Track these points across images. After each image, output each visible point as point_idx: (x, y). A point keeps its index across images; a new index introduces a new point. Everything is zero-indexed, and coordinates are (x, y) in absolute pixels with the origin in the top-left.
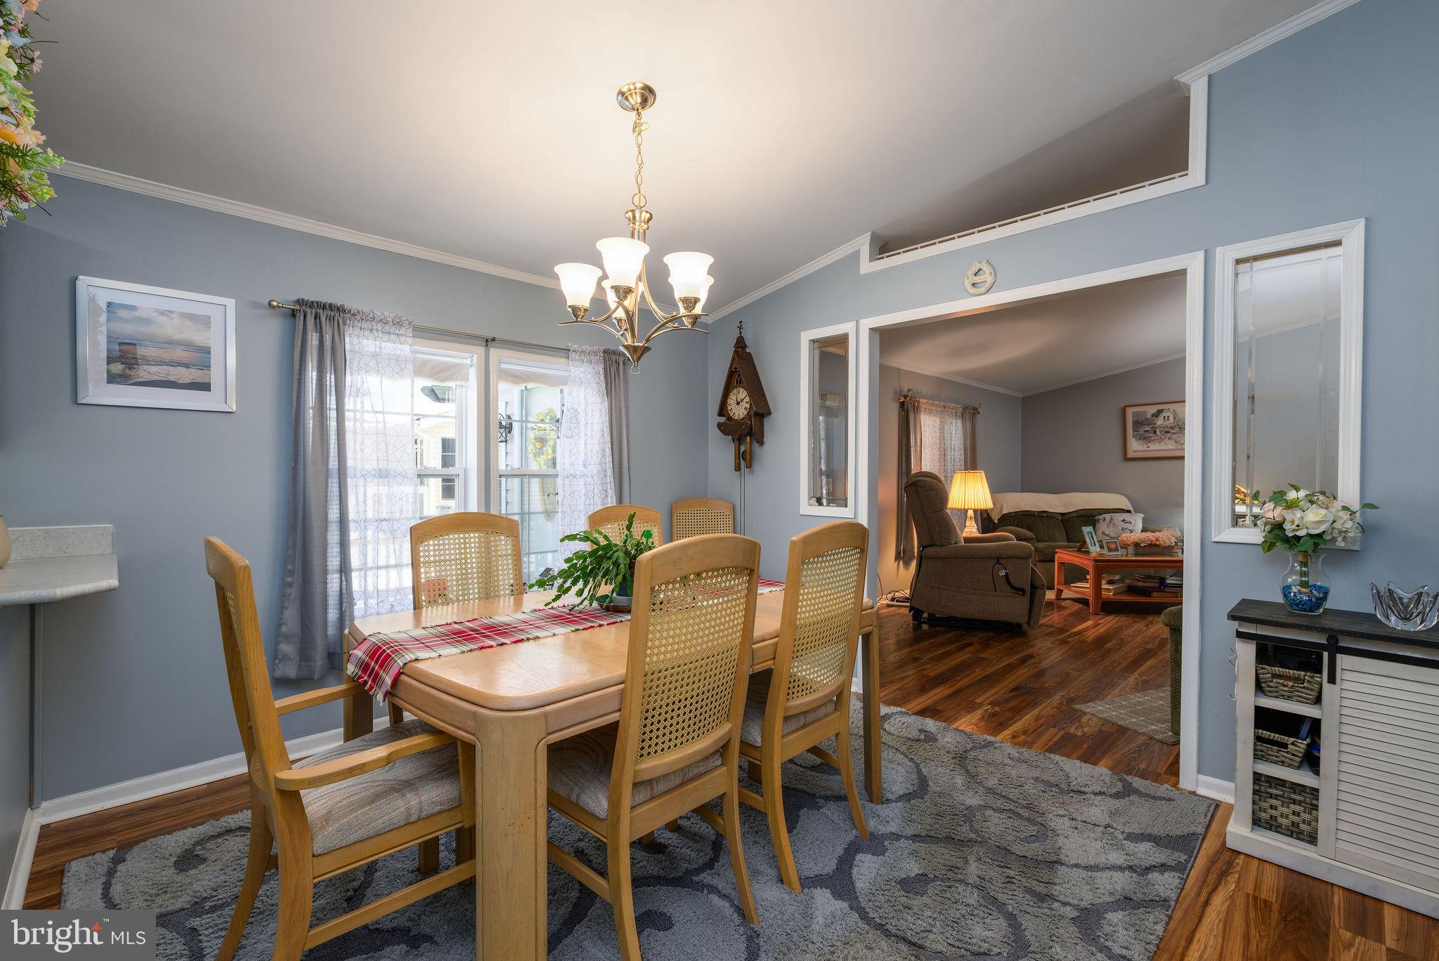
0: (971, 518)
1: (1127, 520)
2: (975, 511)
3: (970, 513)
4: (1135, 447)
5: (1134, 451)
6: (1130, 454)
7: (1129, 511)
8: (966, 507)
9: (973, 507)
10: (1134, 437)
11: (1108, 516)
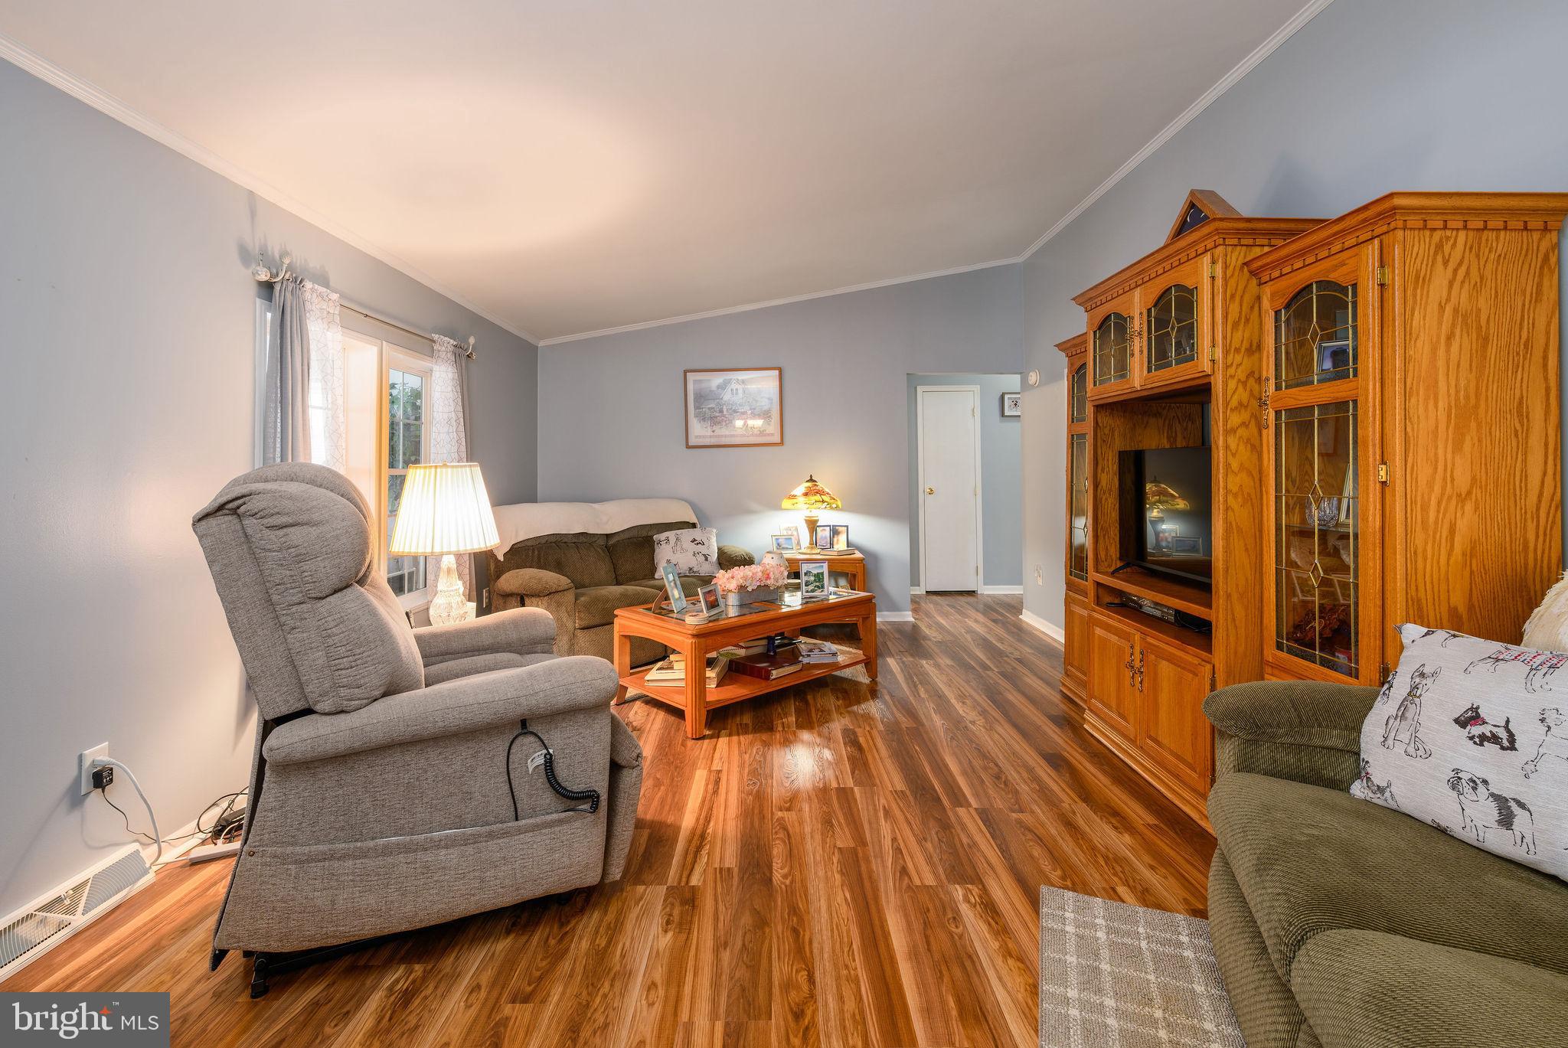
0: (449, 571)
1: (699, 539)
2: (459, 556)
3: (449, 561)
4: (700, 431)
5: (697, 437)
6: (692, 441)
7: (694, 526)
8: (437, 550)
9: (454, 549)
10: (696, 416)
11: (671, 535)
